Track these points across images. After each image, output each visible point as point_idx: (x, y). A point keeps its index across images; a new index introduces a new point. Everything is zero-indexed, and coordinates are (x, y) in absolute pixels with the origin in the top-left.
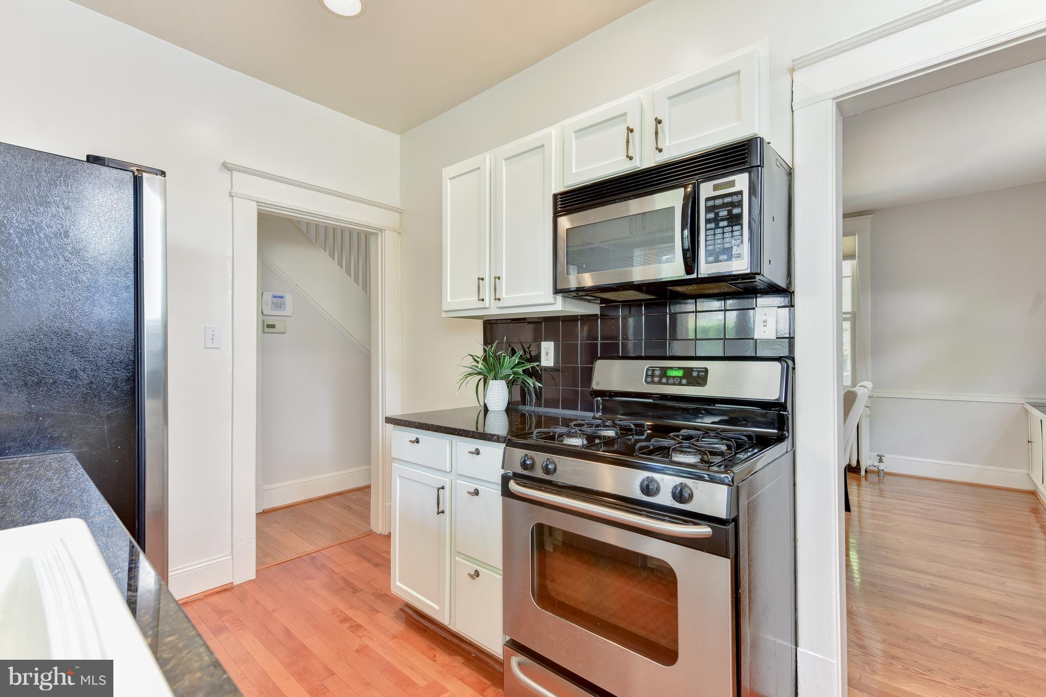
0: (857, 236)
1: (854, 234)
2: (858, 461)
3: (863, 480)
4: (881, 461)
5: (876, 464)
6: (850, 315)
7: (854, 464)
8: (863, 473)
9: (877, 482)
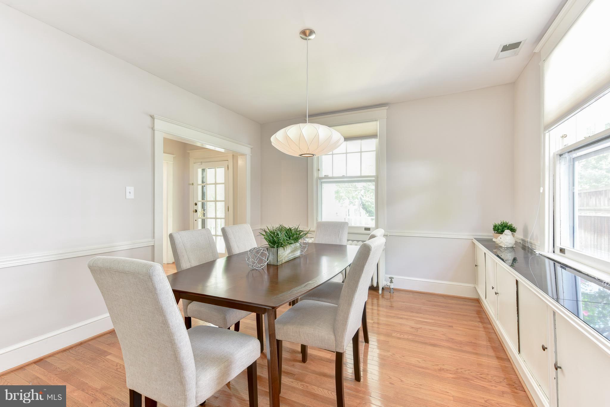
0: (378, 122)
1: (376, 120)
2: (378, 283)
3: (380, 297)
4: (391, 282)
5: (389, 284)
6: (374, 178)
7: (375, 285)
8: (380, 292)
9: (389, 297)
